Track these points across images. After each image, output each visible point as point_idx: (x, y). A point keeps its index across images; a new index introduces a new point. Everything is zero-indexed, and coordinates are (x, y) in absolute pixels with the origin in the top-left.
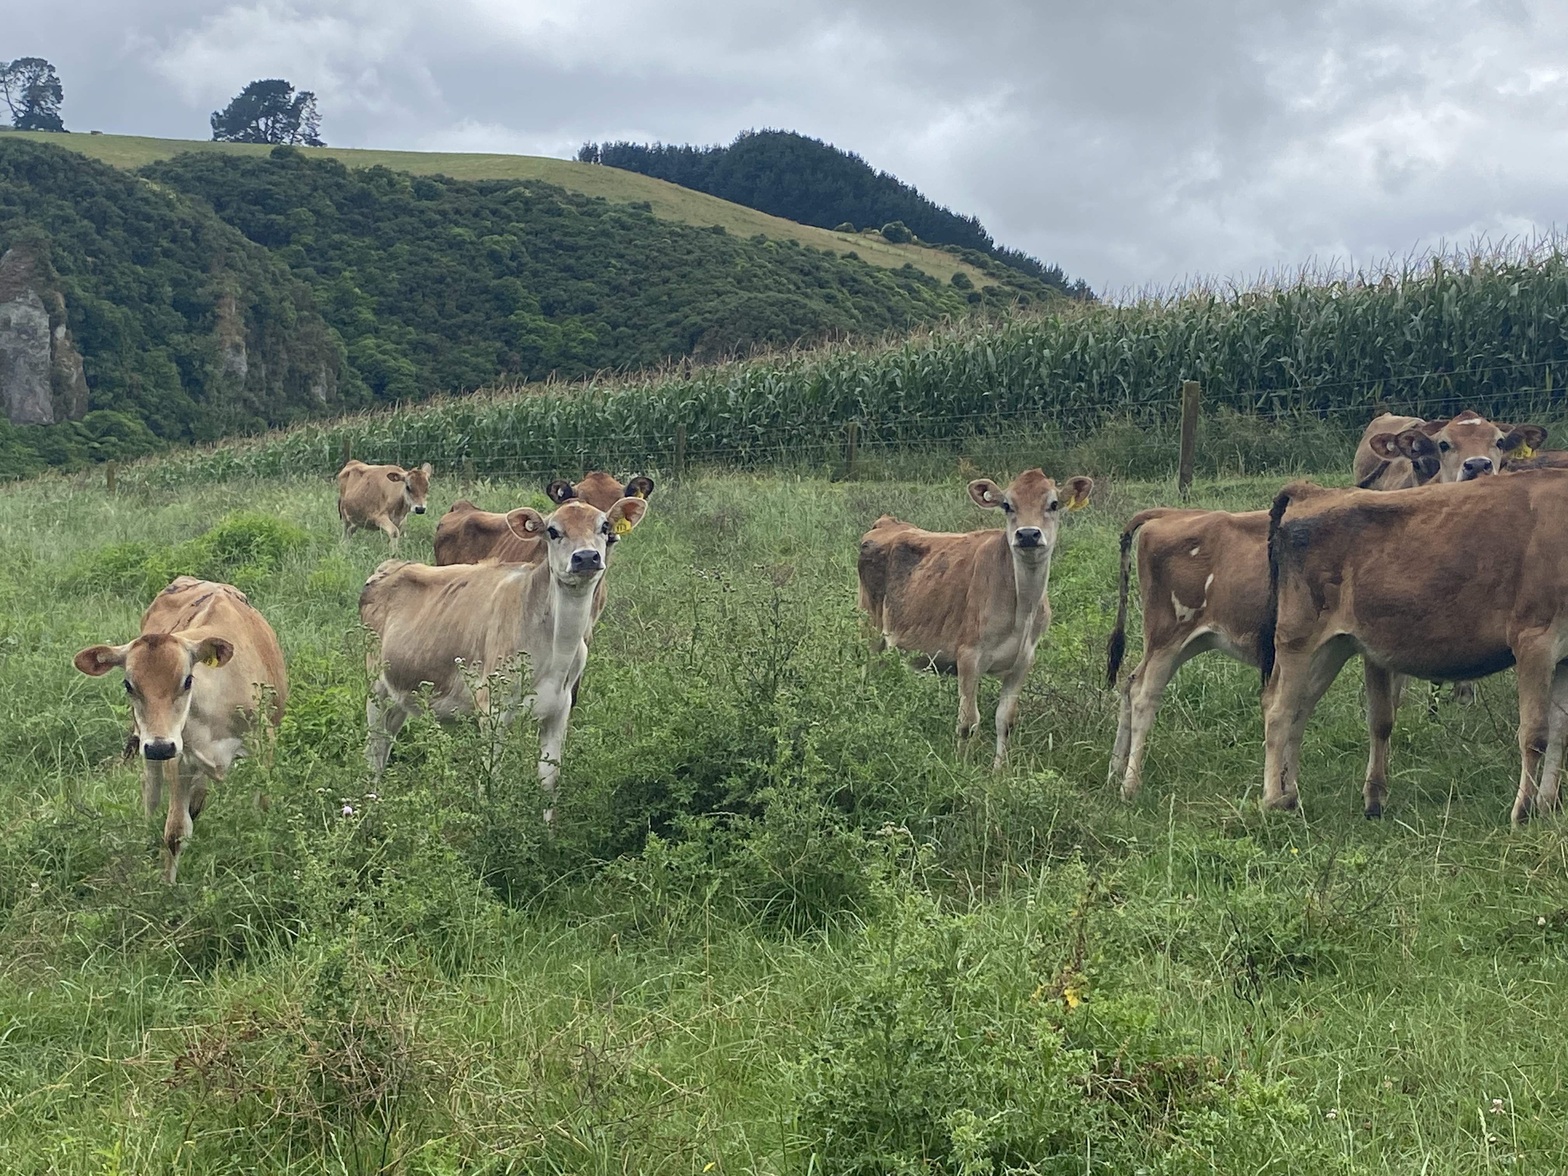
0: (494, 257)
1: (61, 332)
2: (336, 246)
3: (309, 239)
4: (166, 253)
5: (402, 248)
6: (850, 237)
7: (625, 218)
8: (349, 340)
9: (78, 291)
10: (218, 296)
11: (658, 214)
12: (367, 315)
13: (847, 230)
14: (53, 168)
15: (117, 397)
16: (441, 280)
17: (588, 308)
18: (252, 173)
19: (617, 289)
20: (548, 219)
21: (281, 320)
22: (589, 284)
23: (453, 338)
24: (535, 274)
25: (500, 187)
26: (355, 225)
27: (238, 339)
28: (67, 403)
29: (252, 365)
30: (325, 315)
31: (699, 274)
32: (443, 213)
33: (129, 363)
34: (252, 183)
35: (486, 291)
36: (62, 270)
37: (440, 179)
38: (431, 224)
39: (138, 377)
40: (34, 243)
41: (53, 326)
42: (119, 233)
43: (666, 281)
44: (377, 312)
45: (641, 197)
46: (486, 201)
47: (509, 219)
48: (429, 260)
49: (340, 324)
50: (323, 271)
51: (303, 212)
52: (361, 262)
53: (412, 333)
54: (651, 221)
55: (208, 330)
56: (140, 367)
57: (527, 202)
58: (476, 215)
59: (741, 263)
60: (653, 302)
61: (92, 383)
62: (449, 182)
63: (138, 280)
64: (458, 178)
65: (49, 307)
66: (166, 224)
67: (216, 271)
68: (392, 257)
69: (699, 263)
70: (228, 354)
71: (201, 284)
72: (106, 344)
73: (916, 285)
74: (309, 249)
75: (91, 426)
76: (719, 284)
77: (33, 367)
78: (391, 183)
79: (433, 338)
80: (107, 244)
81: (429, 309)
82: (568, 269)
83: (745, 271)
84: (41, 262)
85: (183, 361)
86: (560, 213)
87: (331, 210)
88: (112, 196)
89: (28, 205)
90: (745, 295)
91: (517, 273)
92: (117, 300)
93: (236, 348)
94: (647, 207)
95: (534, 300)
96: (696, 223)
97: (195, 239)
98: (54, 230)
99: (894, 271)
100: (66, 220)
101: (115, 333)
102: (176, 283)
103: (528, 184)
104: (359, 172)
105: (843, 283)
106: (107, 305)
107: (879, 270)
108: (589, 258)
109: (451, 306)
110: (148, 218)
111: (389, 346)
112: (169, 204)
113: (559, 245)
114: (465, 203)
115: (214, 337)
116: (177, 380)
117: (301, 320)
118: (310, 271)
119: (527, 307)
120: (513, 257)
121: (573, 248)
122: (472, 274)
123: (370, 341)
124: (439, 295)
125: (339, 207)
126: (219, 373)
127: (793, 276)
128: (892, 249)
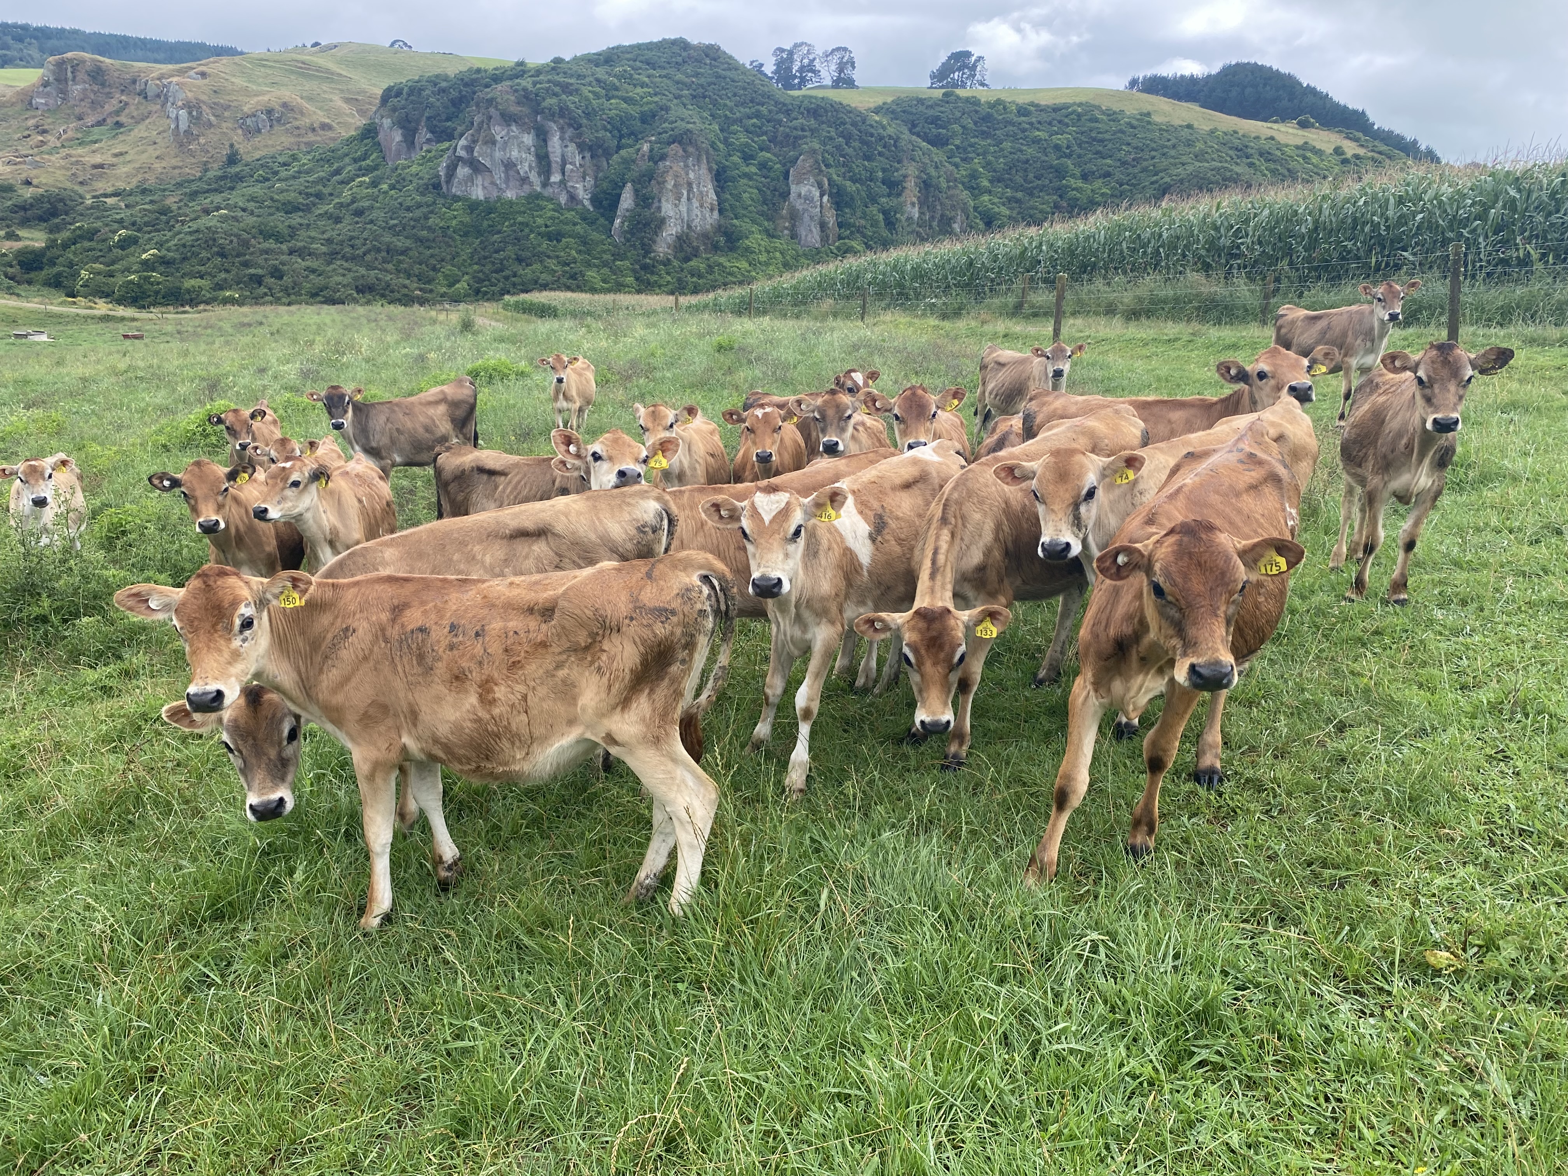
0: (1057, 147)
1: (825, 198)
2: (972, 146)
3: (957, 142)
4: (880, 154)
5: (1007, 145)
6: (1275, 126)
7: (1135, 122)
8: (975, 197)
9: (835, 177)
10: (905, 176)
11: (1156, 118)
12: (986, 183)
13: (1275, 122)
14: (826, 111)
15: (852, 233)
16: (1027, 161)
17: (1107, 175)
18: (931, 107)
19: (1124, 164)
20: (1089, 124)
21: (938, 188)
22: (1109, 161)
23: (1031, 194)
24: (1079, 156)
25: (1065, 107)
26: (983, 132)
27: (915, 200)
28: (828, 237)
29: (922, 213)
30: (963, 184)
31: (1173, 153)
32: (1031, 124)
33: (859, 214)
34: (930, 112)
35: (1051, 167)
36: (828, 166)
37: (1032, 104)
38: (1024, 131)
39: (863, 222)
40: (814, 151)
41: (822, 196)
42: (856, 144)
43: (1153, 158)
44: (991, 181)
45: (1147, 108)
46: (1058, 116)
47: (1067, 125)
48: (1021, 151)
49: (971, 189)
50: (964, 160)
51: (956, 127)
52: (984, 154)
53: (1009, 192)
54: (1149, 123)
55: (899, 195)
56: (864, 216)
57: (1079, 115)
58: (1050, 124)
59: (1200, 146)
60: (1144, 170)
61: (840, 225)
62: (1037, 106)
63: (865, 169)
64: (1043, 103)
65: (820, 186)
66: (881, 138)
67: (905, 162)
68: (1002, 150)
69: (1174, 147)
70: (909, 208)
71: (897, 170)
72: (847, 205)
73: (1309, 154)
74: (958, 147)
75: (838, 248)
76: (1184, 159)
77: (812, 218)
78: (1005, 108)
79: (1019, 195)
80: (850, 151)
81: (1019, 179)
82: (1097, 153)
83: (1201, 150)
84: (817, 162)
85: (885, 213)
86: (1096, 120)
87: (971, 125)
88: (854, 124)
89: (812, 131)
90: (1198, 164)
91: (1069, 156)
92: (854, 181)
93: (913, 204)
94: (1149, 114)
95: (1077, 172)
96: (1177, 122)
97: (895, 146)
98: (825, 144)
99: (1297, 147)
100: (831, 138)
101: (852, 199)
102: (884, 170)
103: (1080, 105)
104: (988, 103)
105: (1261, 155)
106: (848, 183)
107: (1287, 146)
108: (1110, 146)
109: (1031, 176)
110: (872, 135)
111: (996, 200)
112: (884, 128)
113: (1094, 139)
114: (1044, 117)
115: (902, 199)
116: (882, 224)
117: (949, 187)
118: (957, 160)
119: (1073, 176)
120: (1068, 147)
121: (1102, 141)
122: (1044, 158)
123: (986, 198)
124: (1026, 170)
125: (975, 123)
126: (903, 218)
127: (1231, 152)
128: (1301, 132)
